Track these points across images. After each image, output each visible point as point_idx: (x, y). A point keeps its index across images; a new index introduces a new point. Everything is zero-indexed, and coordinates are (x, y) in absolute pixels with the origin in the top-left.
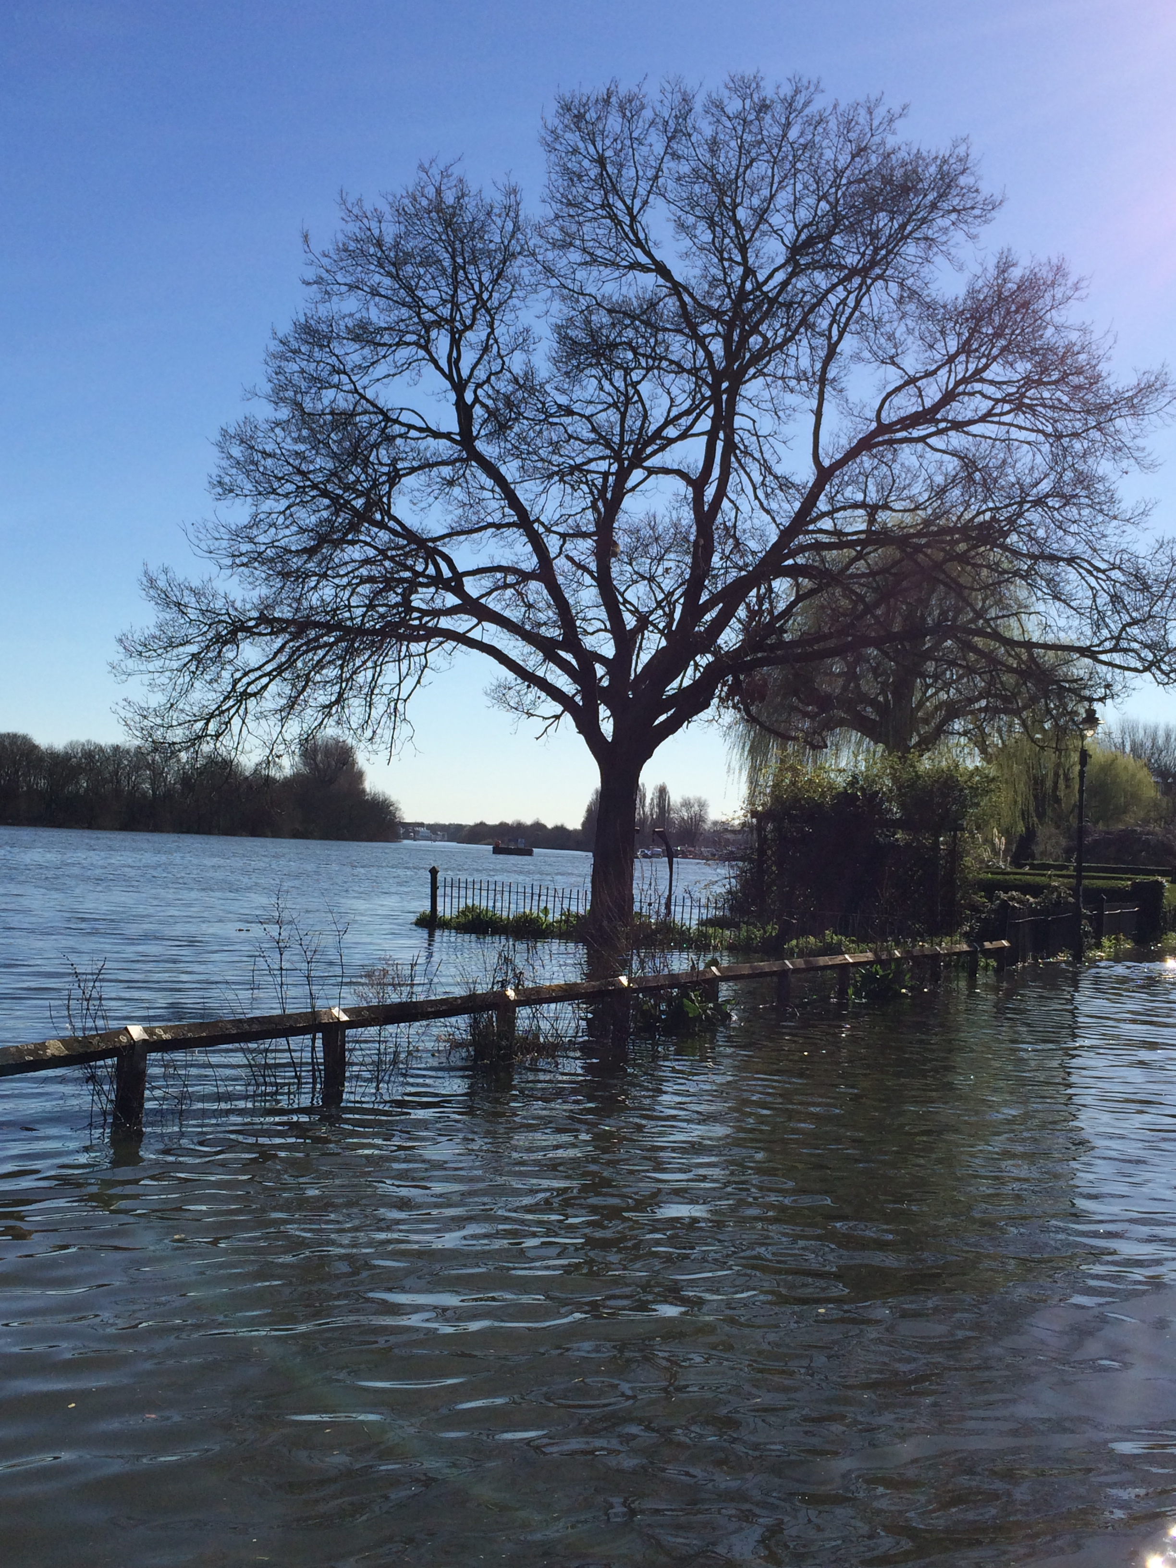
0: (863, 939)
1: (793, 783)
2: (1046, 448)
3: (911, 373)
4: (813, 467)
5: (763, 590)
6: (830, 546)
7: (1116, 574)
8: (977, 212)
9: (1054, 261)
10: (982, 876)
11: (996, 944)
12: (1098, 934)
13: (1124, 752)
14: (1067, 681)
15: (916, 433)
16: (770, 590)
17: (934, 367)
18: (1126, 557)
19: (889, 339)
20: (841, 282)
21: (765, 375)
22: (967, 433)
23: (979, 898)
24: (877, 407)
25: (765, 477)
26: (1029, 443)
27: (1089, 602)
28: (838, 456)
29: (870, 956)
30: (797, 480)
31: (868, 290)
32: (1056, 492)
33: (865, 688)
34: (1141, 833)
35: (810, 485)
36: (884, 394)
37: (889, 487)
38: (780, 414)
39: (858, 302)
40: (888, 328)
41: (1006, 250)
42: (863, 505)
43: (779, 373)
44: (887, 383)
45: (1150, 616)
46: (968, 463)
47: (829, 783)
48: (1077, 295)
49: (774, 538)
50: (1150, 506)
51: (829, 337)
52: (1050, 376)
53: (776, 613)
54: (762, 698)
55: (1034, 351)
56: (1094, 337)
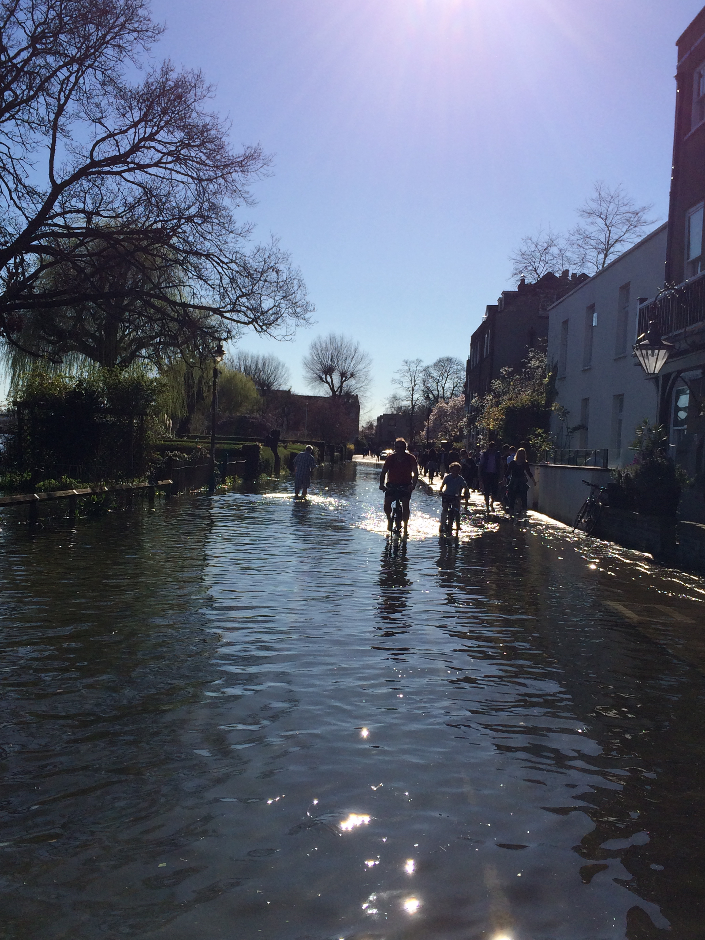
0: (85, 480)
1: (41, 385)
2: (193, 186)
3: (111, 129)
4: (50, 183)
5: (18, 260)
6: (62, 235)
7: (233, 266)
8: (150, 34)
9: (196, 72)
10: (158, 442)
11: (165, 482)
12: (223, 476)
13: (240, 372)
14: (206, 328)
15: (115, 169)
16: (22, 260)
17: (125, 128)
18: (238, 256)
19: (97, 107)
20: (65, 65)
21: (16, 119)
22: (146, 172)
23: (156, 455)
24: (90, 148)
25: (17, 186)
26: (183, 183)
27: (217, 282)
28: (67, 178)
29: (89, 490)
30: (39, 190)
31: (83, 73)
32: (199, 215)
33: (87, 327)
34: (250, 418)
35: (48, 194)
36: (94, 142)
37: (99, 201)
38: (27, 146)
39: (77, 79)
40: (96, 100)
41: (167, 61)
42: (83, 211)
43: (26, 118)
44: (96, 134)
45: (252, 292)
46: (148, 191)
47: (64, 385)
48: (209, 94)
49: (25, 226)
50: (251, 227)
51: (59, 100)
52: (194, 142)
53: (27, 275)
54: (19, 330)
55: (185, 126)
56: (219, 121)
